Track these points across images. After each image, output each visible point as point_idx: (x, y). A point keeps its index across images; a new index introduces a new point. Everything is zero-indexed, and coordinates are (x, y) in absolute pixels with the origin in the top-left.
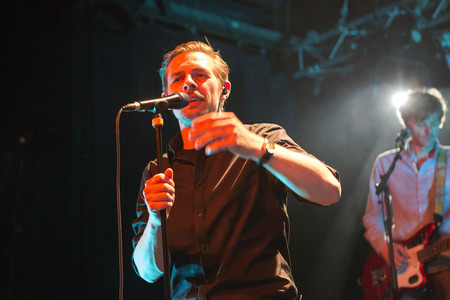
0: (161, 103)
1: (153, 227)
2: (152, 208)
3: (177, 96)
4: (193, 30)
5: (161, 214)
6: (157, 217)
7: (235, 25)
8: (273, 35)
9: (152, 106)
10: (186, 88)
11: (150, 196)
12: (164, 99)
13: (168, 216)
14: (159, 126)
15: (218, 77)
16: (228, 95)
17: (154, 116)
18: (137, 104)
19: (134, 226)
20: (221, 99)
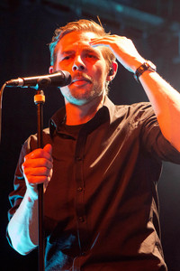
0: (44, 80)
1: (30, 200)
2: (30, 182)
3: (59, 74)
4: (79, 11)
5: (39, 188)
6: (35, 190)
7: (119, 8)
8: (156, 20)
9: (35, 82)
10: (75, 68)
11: (29, 170)
12: (47, 77)
13: (45, 190)
14: (40, 103)
15: (106, 58)
16: (114, 76)
17: (36, 92)
18: (20, 80)
19: (10, 198)
20: (108, 79)
